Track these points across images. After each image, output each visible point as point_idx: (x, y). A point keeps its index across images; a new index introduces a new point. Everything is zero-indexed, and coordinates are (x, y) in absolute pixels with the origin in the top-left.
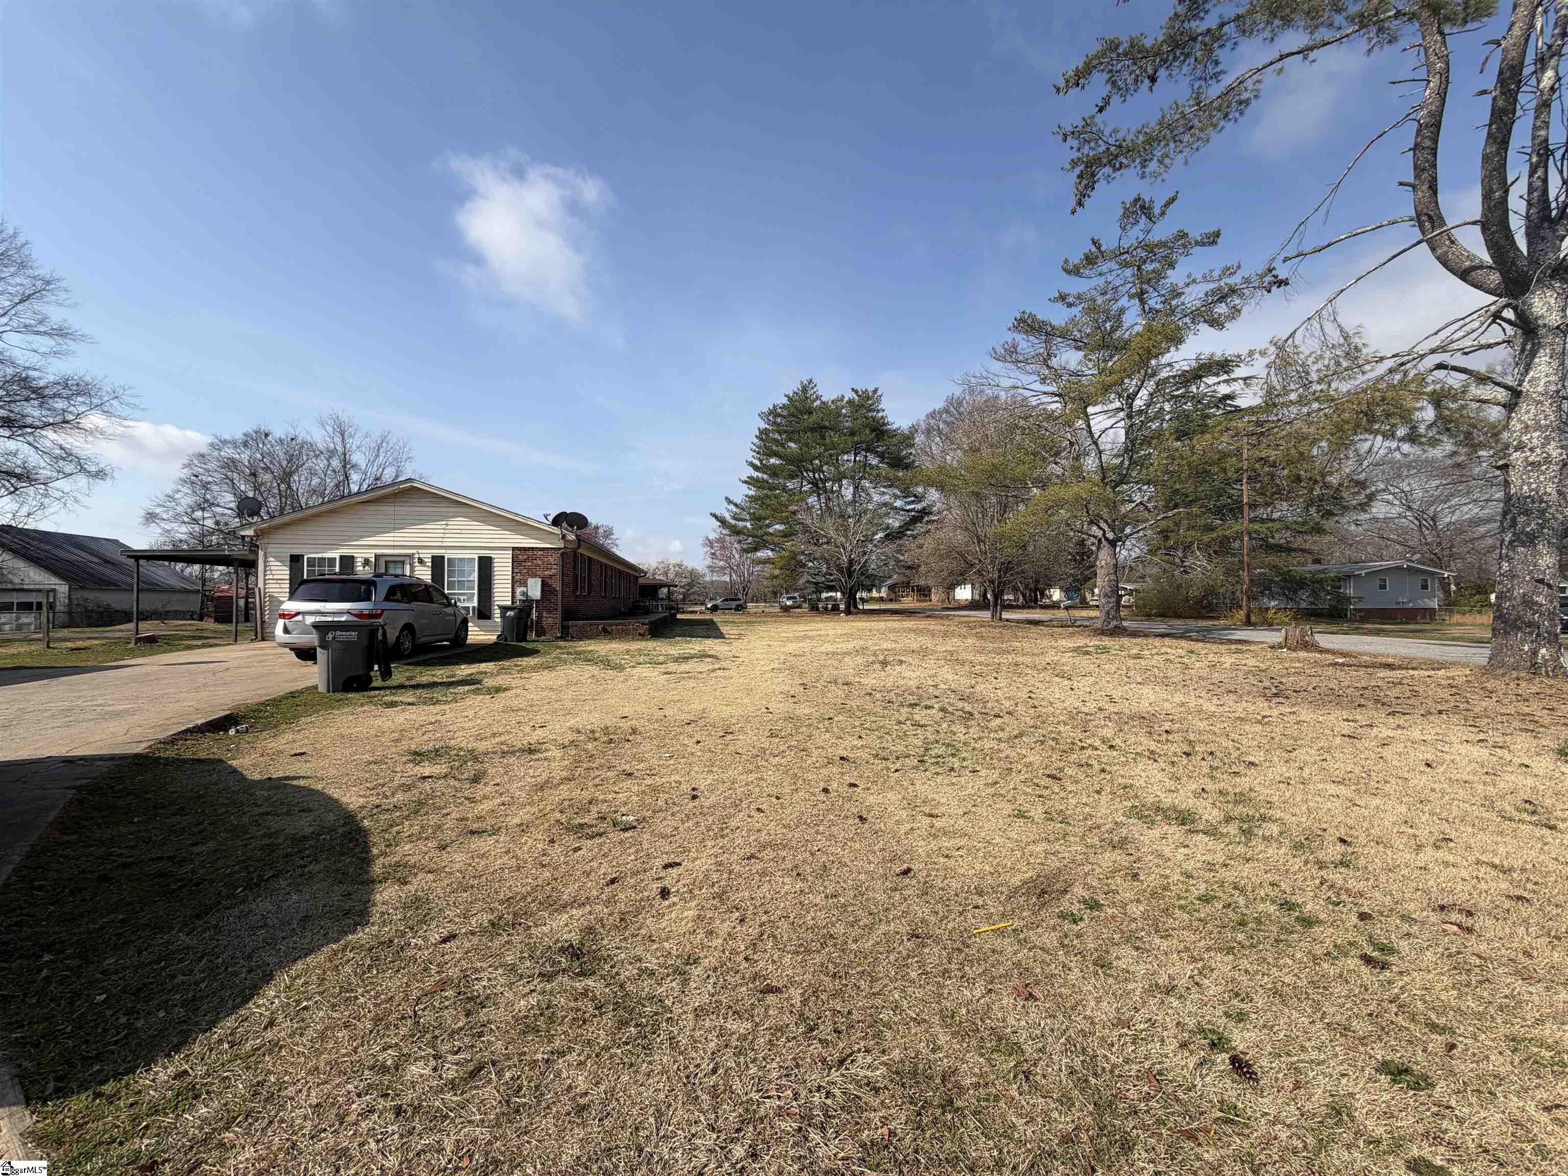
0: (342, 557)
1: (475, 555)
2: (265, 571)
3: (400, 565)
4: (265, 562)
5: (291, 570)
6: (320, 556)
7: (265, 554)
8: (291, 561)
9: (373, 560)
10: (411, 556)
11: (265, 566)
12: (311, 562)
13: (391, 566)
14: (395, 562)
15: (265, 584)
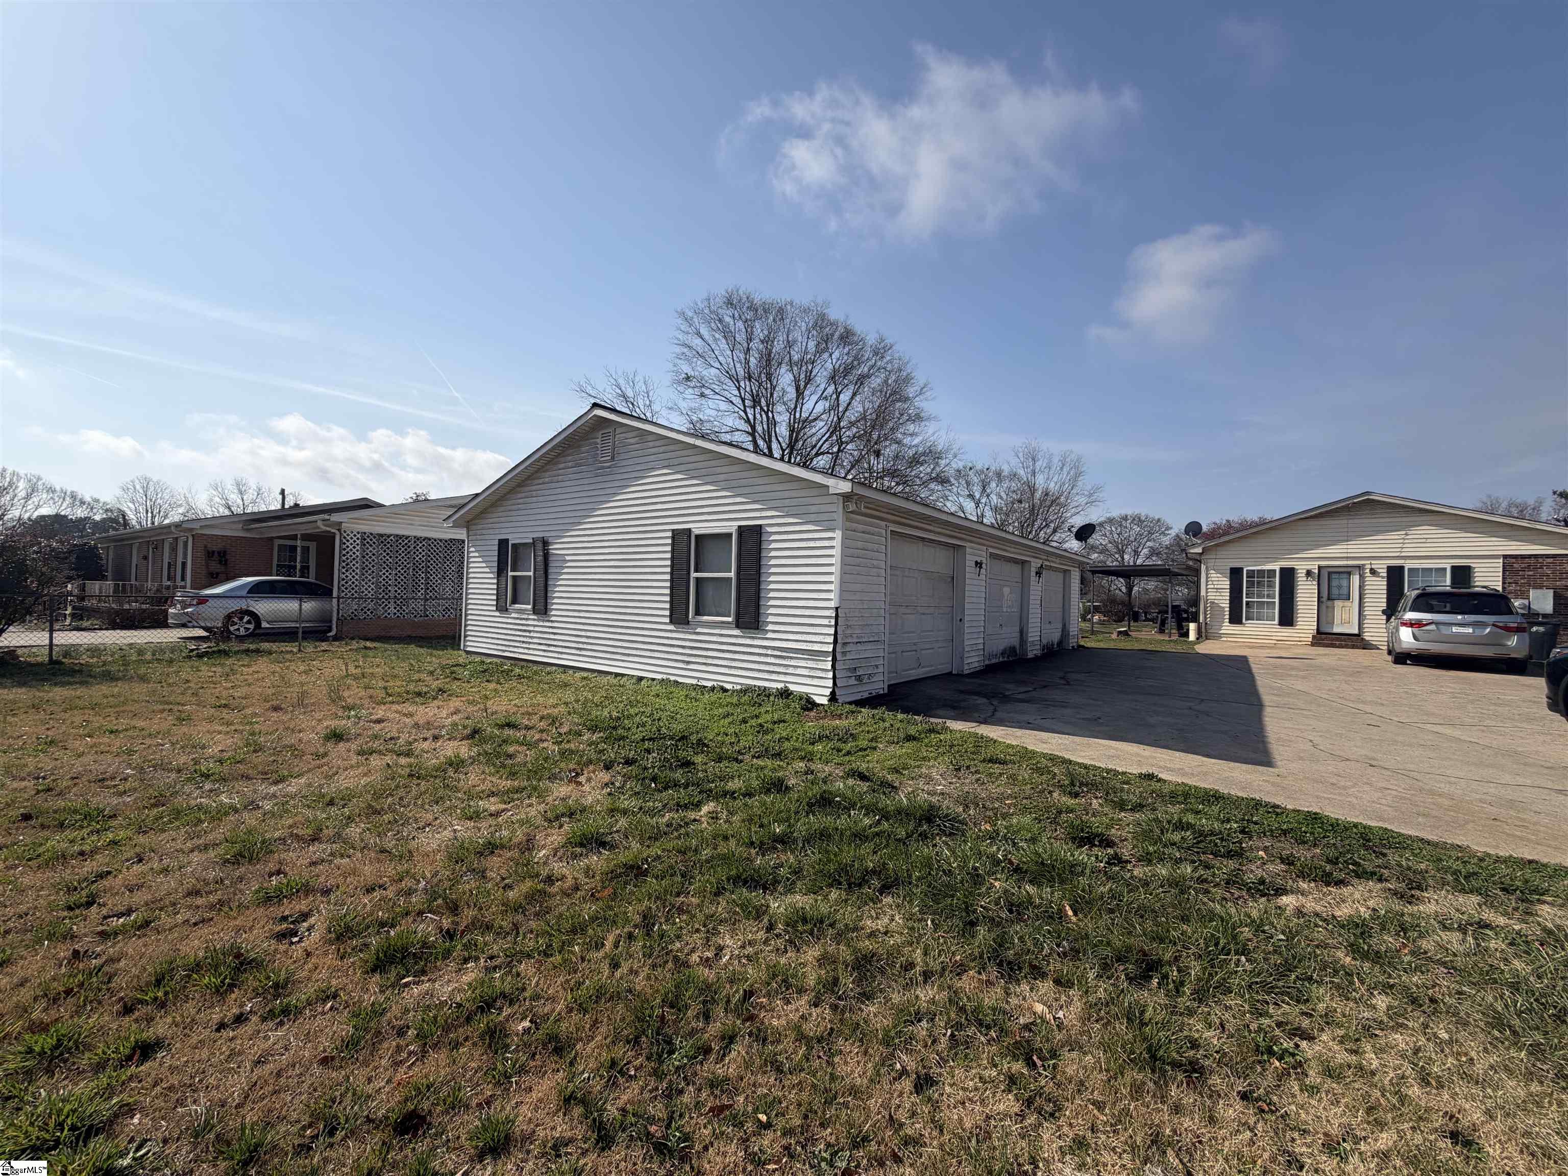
0: (1282, 570)
1: (1447, 565)
2: (1207, 581)
3: (1345, 576)
4: (1207, 575)
5: (1231, 580)
6: (1259, 568)
7: (1207, 568)
8: (1231, 573)
9: (1316, 571)
10: (1360, 568)
11: (1207, 578)
12: (1251, 574)
13: (1334, 576)
14: (1339, 573)
15: (1207, 592)
